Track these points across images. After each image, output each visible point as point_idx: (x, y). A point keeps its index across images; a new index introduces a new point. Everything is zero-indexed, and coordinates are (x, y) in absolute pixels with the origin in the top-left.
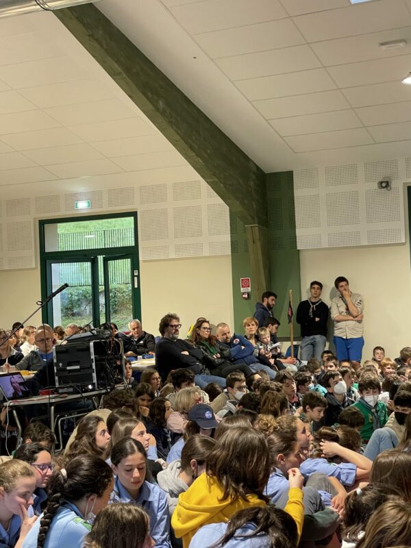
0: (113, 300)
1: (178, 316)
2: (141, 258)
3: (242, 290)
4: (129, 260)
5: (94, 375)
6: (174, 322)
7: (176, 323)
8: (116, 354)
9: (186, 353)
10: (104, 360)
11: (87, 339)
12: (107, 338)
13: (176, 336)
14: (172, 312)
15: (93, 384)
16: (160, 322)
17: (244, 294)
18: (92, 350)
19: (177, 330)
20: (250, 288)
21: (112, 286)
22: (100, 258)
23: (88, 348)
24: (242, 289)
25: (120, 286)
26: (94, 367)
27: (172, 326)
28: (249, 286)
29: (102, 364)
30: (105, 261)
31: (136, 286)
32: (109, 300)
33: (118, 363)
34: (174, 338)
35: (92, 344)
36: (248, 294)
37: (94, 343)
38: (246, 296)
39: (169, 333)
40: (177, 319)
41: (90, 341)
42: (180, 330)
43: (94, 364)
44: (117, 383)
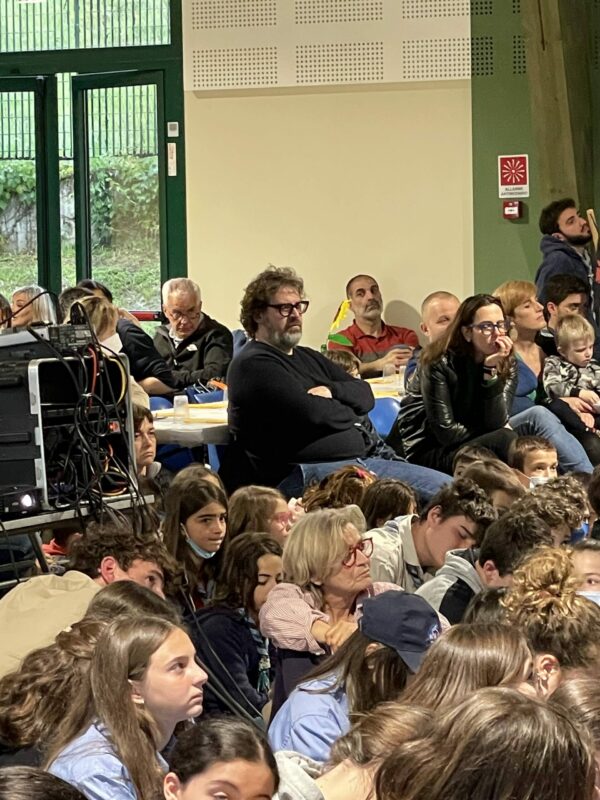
0: (100, 204)
1: (299, 273)
2: (188, 85)
3: (503, 191)
4: (152, 88)
5: (40, 464)
6: (287, 296)
7: (292, 299)
8: (108, 399)
9: (324, 392)
10: (70, 419)
11: (21, 353)
12: (82, 351)
13: (292, 337)
14: (279, 264)
15: (37, 494)
16: (242, 295)
17: (507, 203)
18: (34, 388)
19: (293, 320)
20: (526, 188)
21: (97, 161)
22: (64, 82)
23: (24, 382)
24: (502, 189)
25: (121, 162)
26: (40, 441)
27: (279, 307)
28: (523, 182)
29: (64, 431)
30: (79, 89)
31: (172, 172)
32: (88, 205)
33: (115, 427)
34: (287, 345)
35: (33, 369)
36: (521, 206)
37: (42, 367)
38: (515, 211)
39: (271, 331)
40: (297, 285)
41: (28, 358)
42: (306, 318)
43: (39, 432)
44: (109, 488)
